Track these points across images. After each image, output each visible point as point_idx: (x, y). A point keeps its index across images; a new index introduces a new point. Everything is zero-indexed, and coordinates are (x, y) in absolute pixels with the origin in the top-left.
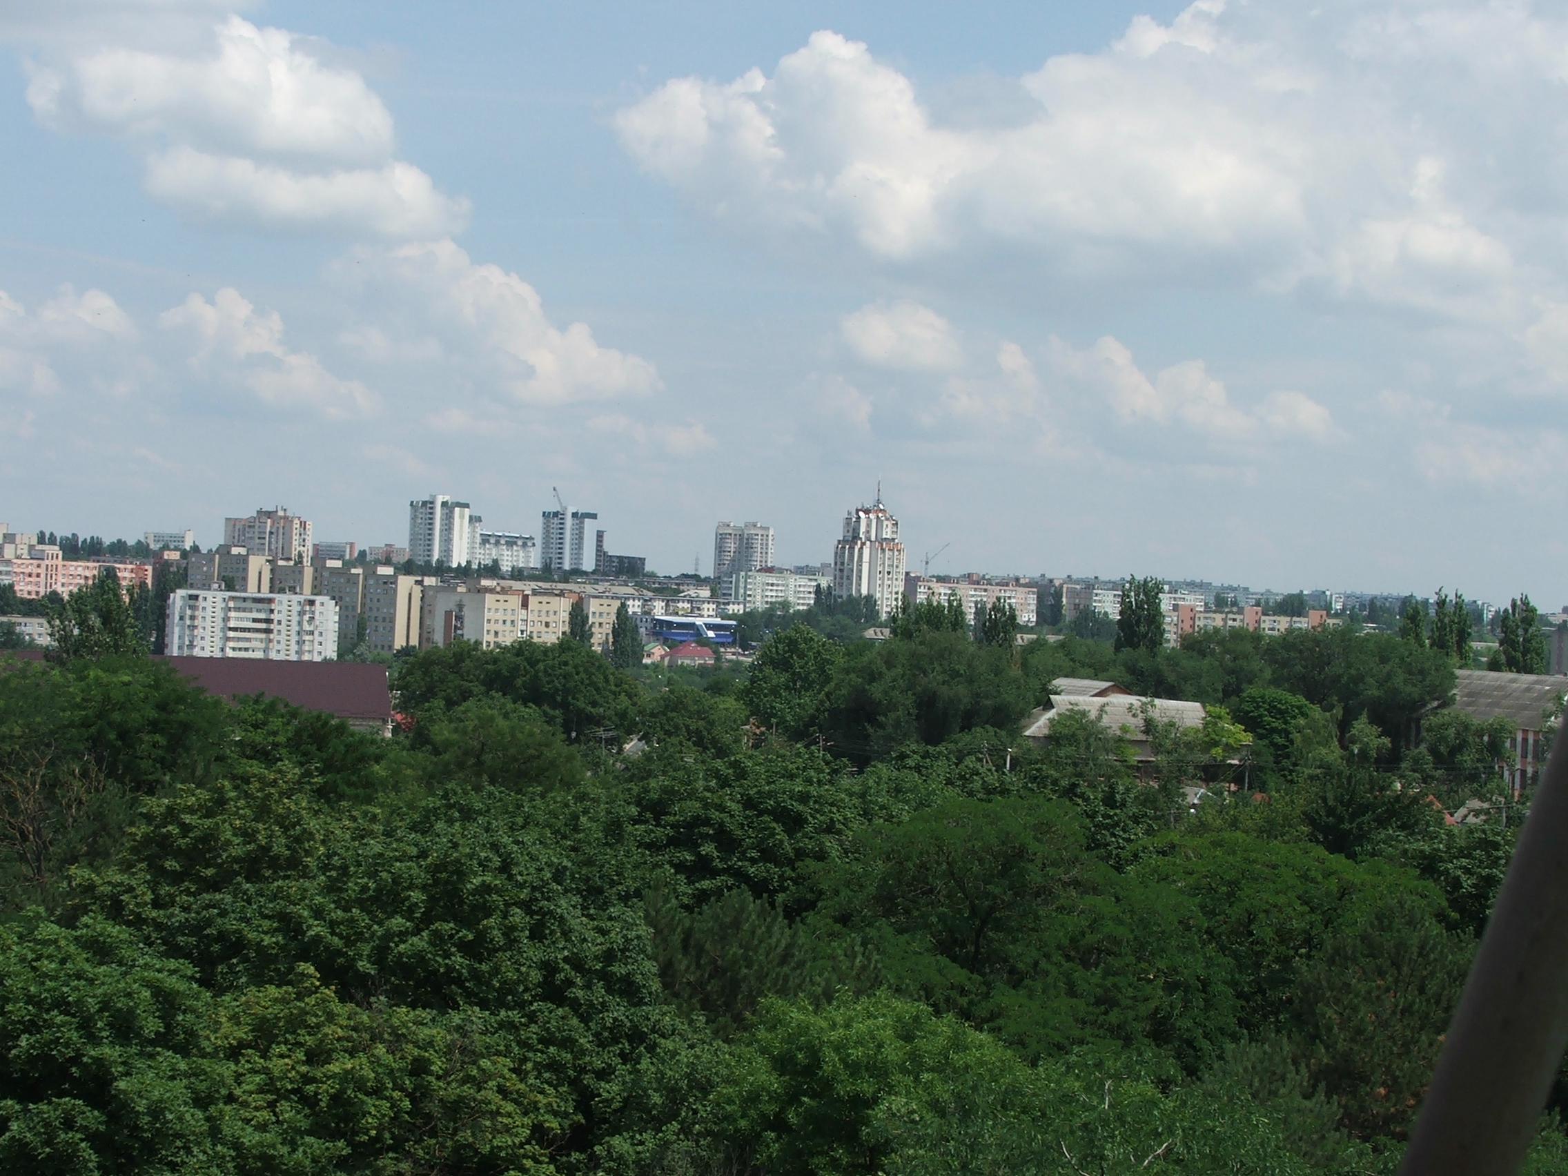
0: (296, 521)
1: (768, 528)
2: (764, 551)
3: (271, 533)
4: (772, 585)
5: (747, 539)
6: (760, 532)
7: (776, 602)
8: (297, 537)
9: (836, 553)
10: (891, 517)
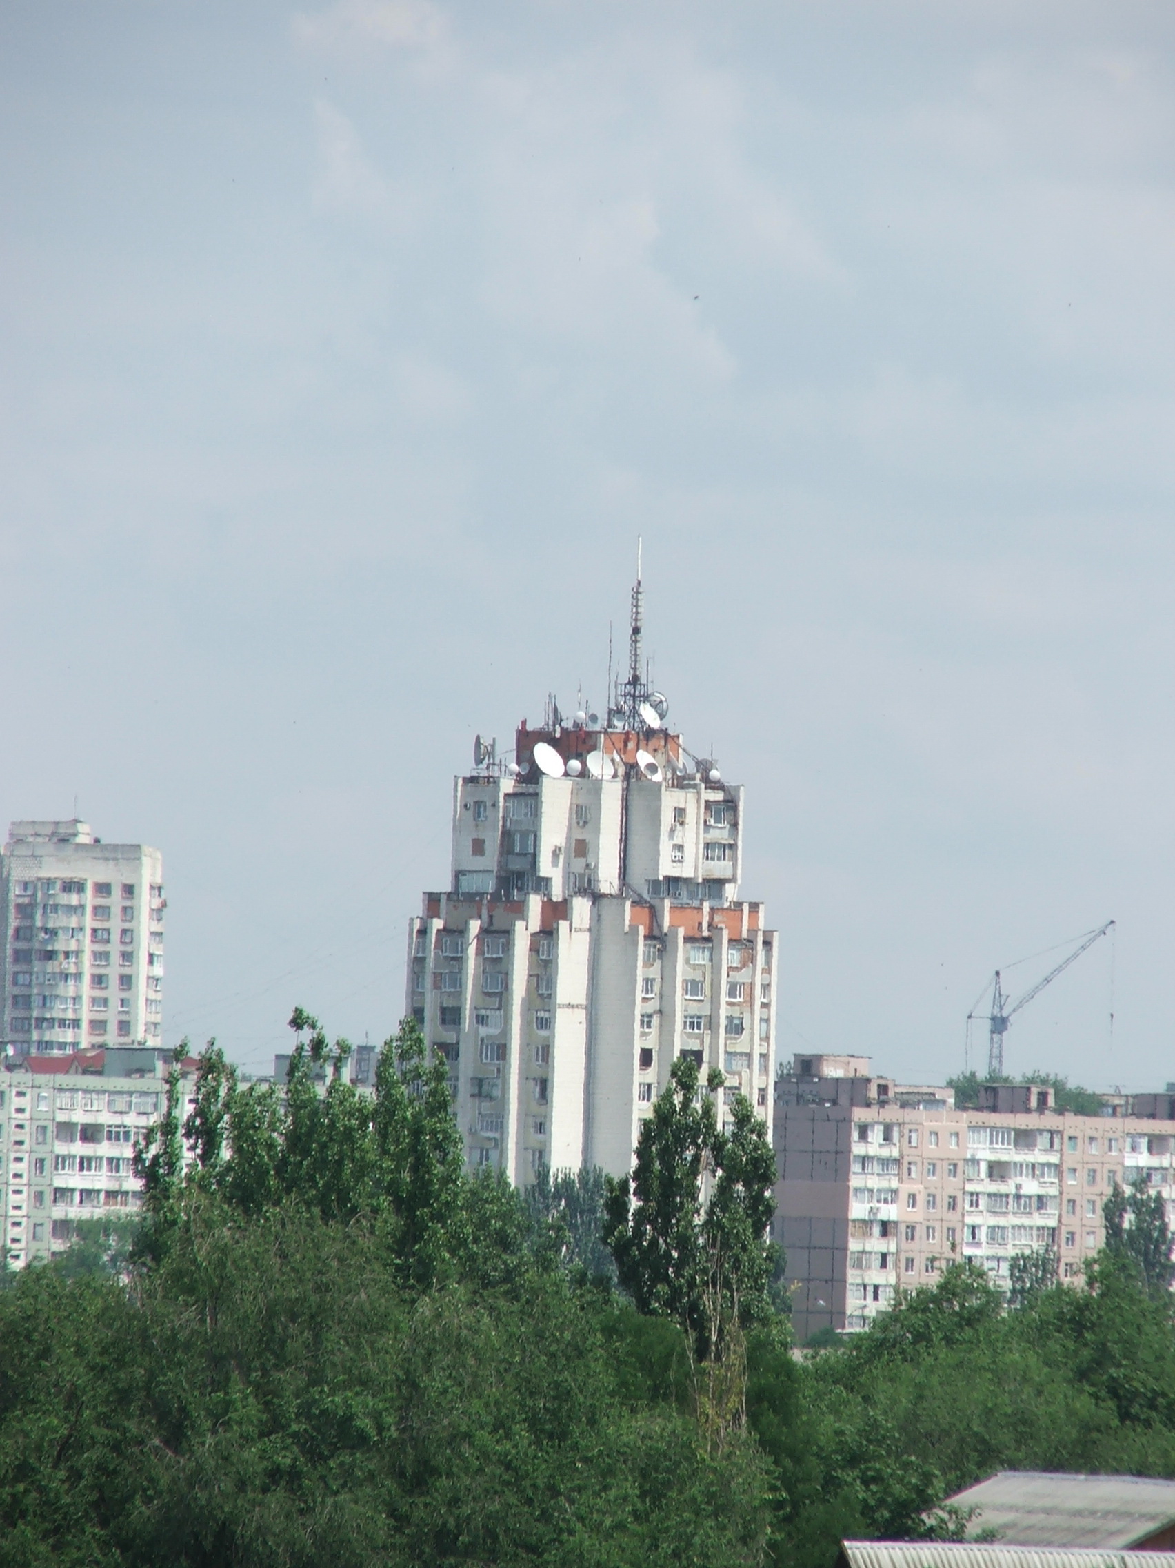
1: (130, 853)
2: (113, 971)
4: (90, 1133)
5: (25, 911)
6: (92, 872)
7: (105, 1226)
9: (418, 963)
10: (704, 767)
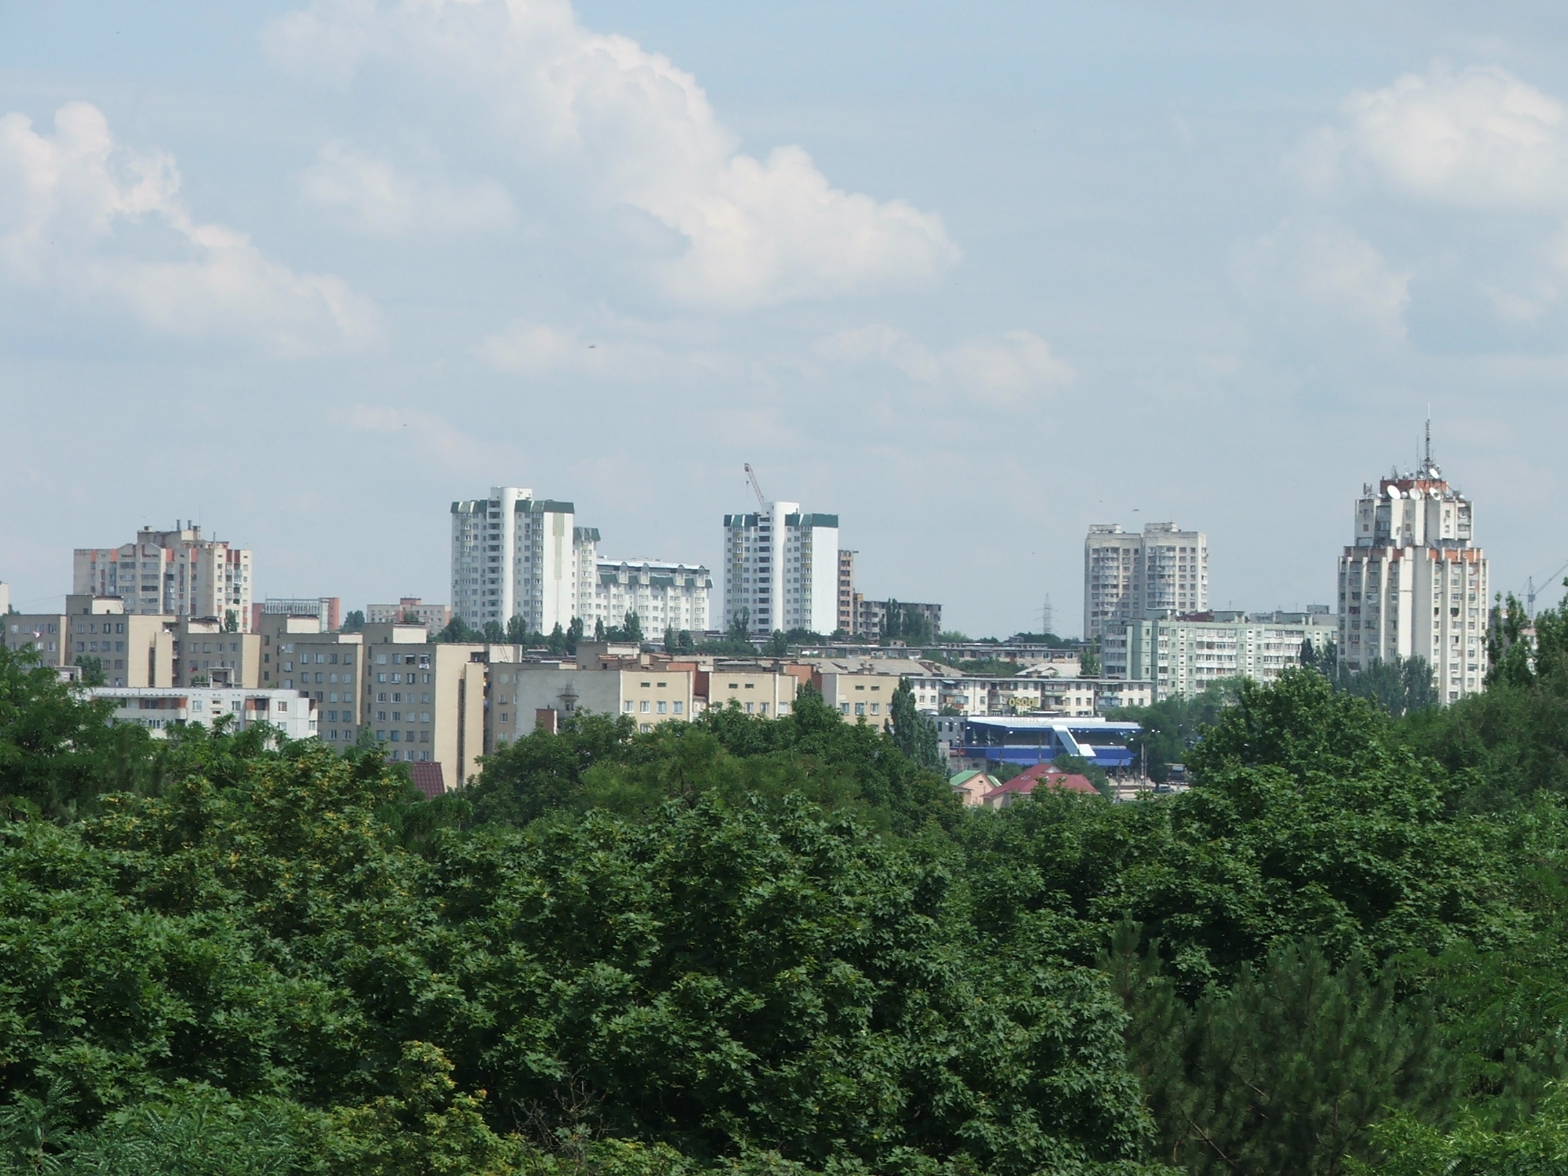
0: (220, 551)
1: (1194, 535)
2: (1188, 582)
3: (169, 577)
4: (1210, 646)
5: (1153, 559)
6: (1178, 543)
7: (1219, 682)
8: (223, 584)
9: (1342, 575)
10: (1456, 494)
